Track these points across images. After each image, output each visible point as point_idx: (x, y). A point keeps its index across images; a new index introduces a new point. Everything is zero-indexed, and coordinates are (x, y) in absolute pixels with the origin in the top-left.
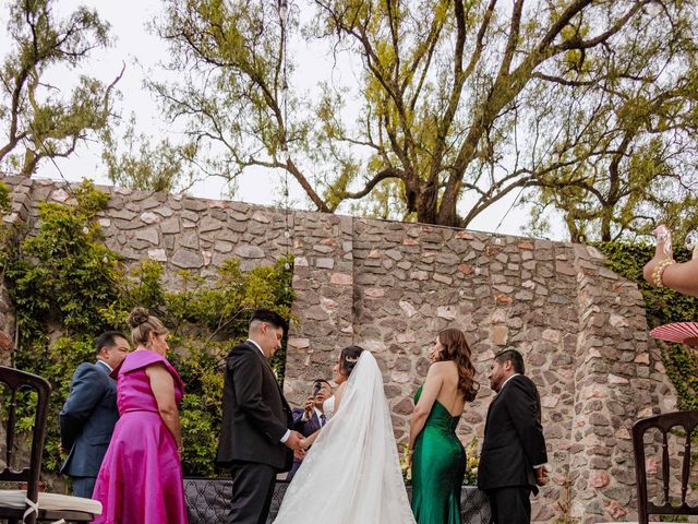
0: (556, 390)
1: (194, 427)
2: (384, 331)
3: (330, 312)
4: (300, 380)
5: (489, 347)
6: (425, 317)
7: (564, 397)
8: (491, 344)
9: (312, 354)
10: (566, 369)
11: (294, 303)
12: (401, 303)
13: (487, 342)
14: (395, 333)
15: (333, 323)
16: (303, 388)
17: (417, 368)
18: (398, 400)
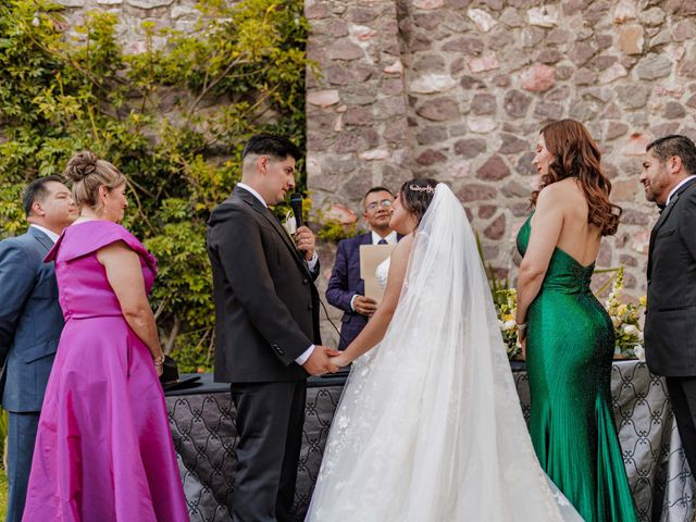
1: (181, 250)
2: (449, 59)
3: (364, 45)
4: (331, 153)
5: (614, 59)
6: (510, 28)
8: (619, 55)
9: (345, 113)
11: (310, 39)
12: (471, 13)
13: (611, 51)
14: (467, 59)
15: (370, 61)
16: (337, 166)
17: (505, 107)
18: (482, 159)
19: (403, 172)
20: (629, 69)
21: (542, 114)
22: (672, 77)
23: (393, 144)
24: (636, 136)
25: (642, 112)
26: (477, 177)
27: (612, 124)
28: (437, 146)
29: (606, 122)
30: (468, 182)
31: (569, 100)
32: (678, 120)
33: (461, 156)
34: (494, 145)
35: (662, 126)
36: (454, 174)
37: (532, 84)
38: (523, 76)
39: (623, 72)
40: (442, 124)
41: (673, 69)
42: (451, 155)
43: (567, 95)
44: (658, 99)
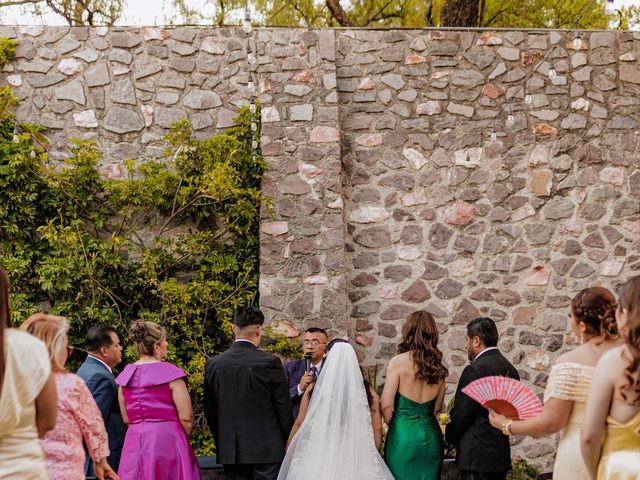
0: (621, 251)
2: (385, 193)
3: (311, 182)
4: (280, 277)
5: (526, 200)
6: (439, 167)
7: (632, 259)
8: (530, 196)
9: (293, 242)
10: (633, 220)
11: (265, 174)
12: (406, 152)
13: (524, 193)
14: (400, 194)
15: (316, 197)
16: (284, 288)
17: (430, 239)
18: (408, 283)
19: (339, 296)
20: (538, 209)
21: (461, 246)
22: (574, 218)
23: (332, 271)
24: (538, 268)
25: (545, 248)
26: (402, 298)
27: (519, 257)
28: (370, 271)
29: (514, 255)
30: (395, 303)
31: (484, 235)
32: (575, 257)
33: (390, 280)
34: (418, 271)
35: (561, 261)
36: (383, 296)
37: (454, 219)
38: (446, 211)
39: (532, 212)
40: (375, 251)
41: (575, 211)
42: (381, 279)
43: (483, 231)
44: (559, 237)
